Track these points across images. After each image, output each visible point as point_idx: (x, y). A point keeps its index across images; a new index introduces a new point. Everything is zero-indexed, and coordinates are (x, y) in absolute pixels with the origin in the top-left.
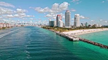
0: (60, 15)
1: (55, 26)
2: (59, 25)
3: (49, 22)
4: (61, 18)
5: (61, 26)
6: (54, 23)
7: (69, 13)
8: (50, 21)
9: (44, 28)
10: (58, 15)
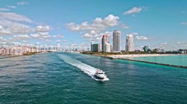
0: (107, 36)
1: (99, 51)
2: (105, 49)
3: (91, 45)
4: (108, 40)
5: (109, 50)
6: (99, 47)
7: (117, 33)
8: (93, 44)
9: (84, 53)
10: (104, 36)
